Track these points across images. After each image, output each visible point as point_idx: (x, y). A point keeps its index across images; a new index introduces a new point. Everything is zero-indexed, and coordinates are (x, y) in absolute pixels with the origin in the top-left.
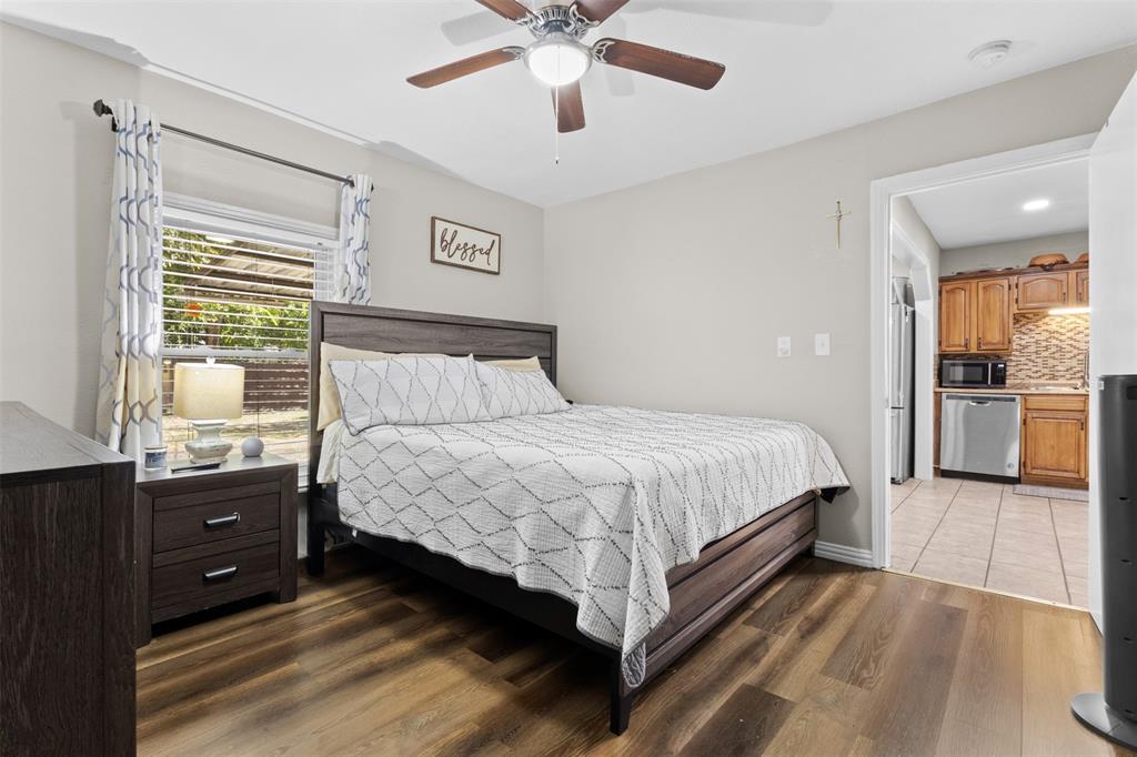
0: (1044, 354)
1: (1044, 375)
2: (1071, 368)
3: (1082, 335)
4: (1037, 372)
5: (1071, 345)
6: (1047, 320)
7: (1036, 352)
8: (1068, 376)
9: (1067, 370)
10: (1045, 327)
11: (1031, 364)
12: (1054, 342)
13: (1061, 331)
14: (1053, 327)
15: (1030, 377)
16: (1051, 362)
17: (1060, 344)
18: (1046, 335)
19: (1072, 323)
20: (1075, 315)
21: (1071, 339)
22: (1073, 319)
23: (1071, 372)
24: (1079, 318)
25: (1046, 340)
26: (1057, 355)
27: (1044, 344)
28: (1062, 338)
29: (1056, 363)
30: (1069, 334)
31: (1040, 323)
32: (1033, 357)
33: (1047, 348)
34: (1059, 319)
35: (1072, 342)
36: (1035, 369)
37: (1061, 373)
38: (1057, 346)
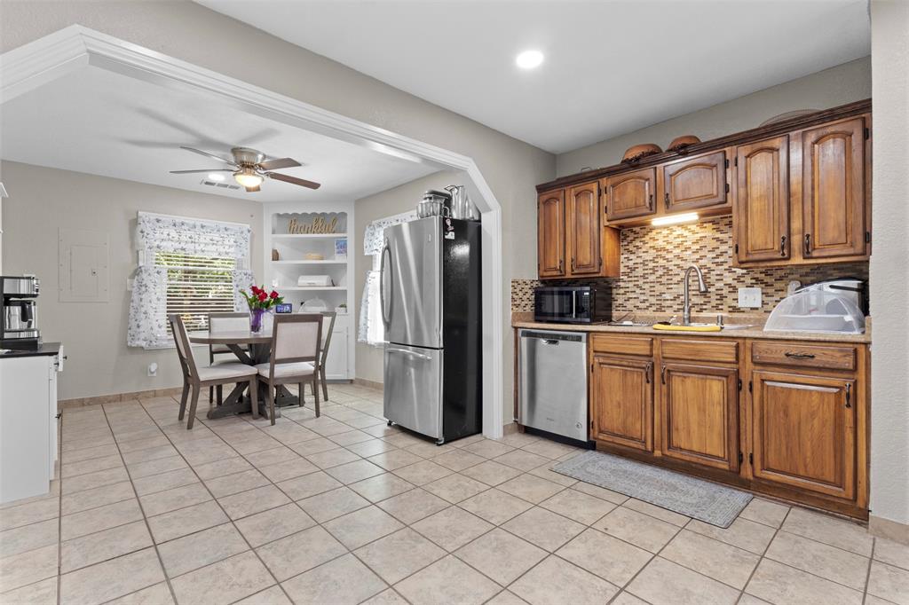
0: (652, 278)
1: (651, 305)
2: (678, 297)
3: (689, 252)
4: (644, 301)
5: (678, 266)
6: (653, 234)
7: (644, 276)
8: (676, 307)
9: (675, 299)
10: (651, 244)
11: (638, 291)
12: (662, 262)
13: (668, 247)
14: (660, 243)
15: (637, 307)
16: (659, 288)
17: (667, 265)
18: (653, 253)
19: (678, 236)
20: (681, 225)
21: (678, 257)
22: (679, 231)
23: (678, 301)
24: (686, 229)
25: (653, 261)
26: (664, 280)
27: (651, 265)
28: (669, 256)
29: (663, 289)
30: (677, 251)
31: (647, 238)
32: (640, 283)
33: (654, 270)
34: (665, 232)
35: (679, 262)
36: (642, 297)
37: (668, 303)
38: (664, 267)
